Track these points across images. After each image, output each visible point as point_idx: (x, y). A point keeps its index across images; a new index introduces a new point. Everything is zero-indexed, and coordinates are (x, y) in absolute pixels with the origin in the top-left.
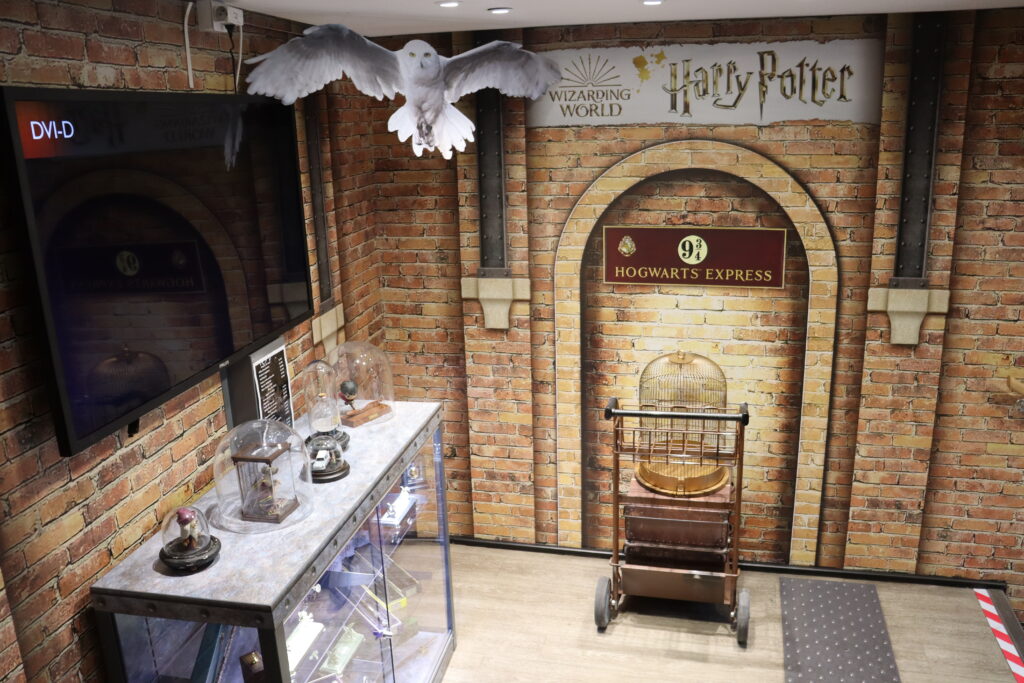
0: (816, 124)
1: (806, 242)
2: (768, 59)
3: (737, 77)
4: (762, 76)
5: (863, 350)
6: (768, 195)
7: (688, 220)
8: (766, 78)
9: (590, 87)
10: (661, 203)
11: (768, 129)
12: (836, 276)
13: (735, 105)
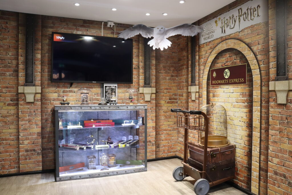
0: (252, 26)
1: (252, 67)
2: (240, 10)
3: (234, 19)
4: (239, 16)
5: (269, 106)
6: (242, 53)
7: (226, 65)
8: (240, 17)
9: (208, 32)
10: (220, 60)
11: (241, 32)
12: (260, 78)
13: (234, 27)
